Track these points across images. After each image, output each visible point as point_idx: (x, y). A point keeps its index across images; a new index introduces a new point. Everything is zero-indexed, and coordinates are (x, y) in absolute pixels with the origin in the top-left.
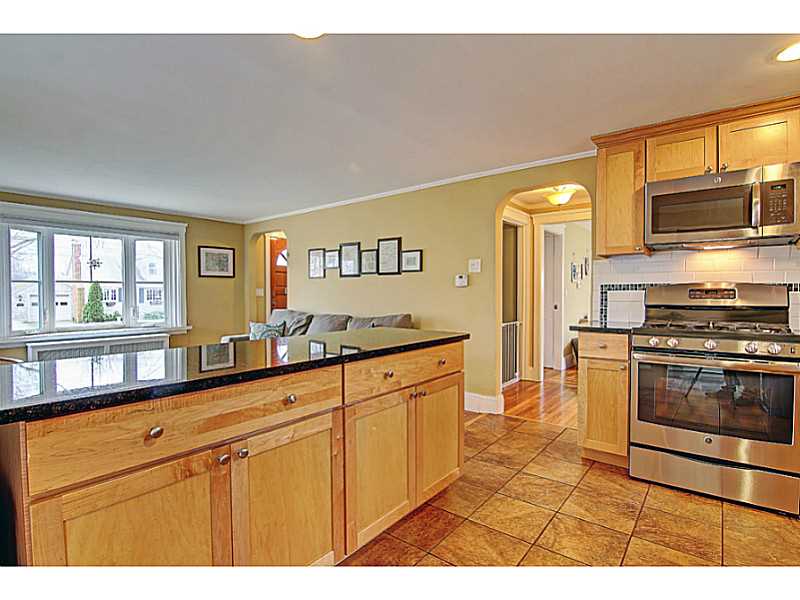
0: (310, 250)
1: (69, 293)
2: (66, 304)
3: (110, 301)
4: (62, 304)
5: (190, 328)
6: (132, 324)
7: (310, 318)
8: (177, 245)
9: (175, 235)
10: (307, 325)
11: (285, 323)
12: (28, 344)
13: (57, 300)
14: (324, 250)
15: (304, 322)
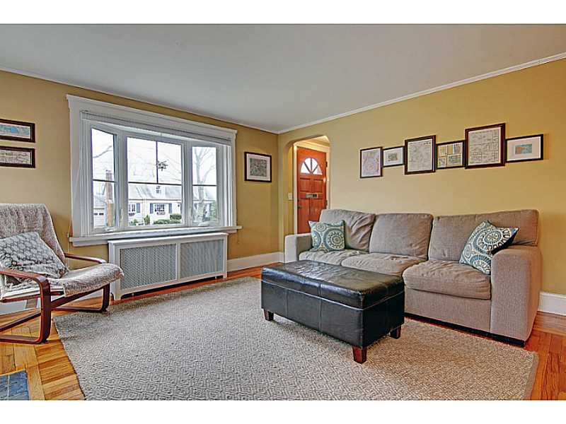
0: (361, 151)
1: (105, 207)
2: (103, 214)
3: (131, 212)
4: (100, 214)
5: (240, 227)
6: (190, 223)
7: (374, 218)
8: (228, 149)
9: (227, 141)
10: (372, 224)
11: (344, 222)
12: (109, 242)
13: (95, 211)
14: (381, 148)
15: (368, 221)
